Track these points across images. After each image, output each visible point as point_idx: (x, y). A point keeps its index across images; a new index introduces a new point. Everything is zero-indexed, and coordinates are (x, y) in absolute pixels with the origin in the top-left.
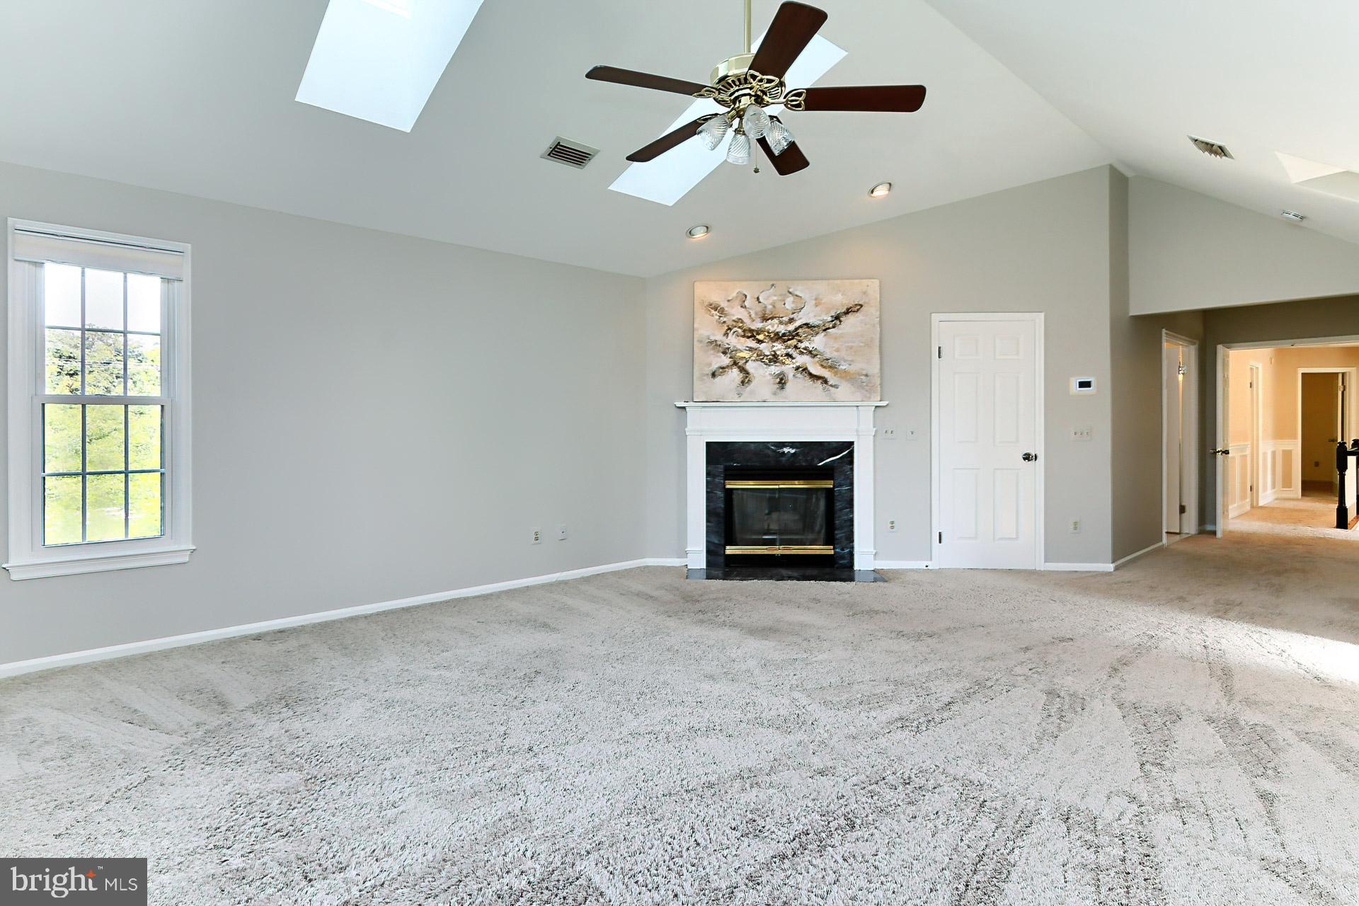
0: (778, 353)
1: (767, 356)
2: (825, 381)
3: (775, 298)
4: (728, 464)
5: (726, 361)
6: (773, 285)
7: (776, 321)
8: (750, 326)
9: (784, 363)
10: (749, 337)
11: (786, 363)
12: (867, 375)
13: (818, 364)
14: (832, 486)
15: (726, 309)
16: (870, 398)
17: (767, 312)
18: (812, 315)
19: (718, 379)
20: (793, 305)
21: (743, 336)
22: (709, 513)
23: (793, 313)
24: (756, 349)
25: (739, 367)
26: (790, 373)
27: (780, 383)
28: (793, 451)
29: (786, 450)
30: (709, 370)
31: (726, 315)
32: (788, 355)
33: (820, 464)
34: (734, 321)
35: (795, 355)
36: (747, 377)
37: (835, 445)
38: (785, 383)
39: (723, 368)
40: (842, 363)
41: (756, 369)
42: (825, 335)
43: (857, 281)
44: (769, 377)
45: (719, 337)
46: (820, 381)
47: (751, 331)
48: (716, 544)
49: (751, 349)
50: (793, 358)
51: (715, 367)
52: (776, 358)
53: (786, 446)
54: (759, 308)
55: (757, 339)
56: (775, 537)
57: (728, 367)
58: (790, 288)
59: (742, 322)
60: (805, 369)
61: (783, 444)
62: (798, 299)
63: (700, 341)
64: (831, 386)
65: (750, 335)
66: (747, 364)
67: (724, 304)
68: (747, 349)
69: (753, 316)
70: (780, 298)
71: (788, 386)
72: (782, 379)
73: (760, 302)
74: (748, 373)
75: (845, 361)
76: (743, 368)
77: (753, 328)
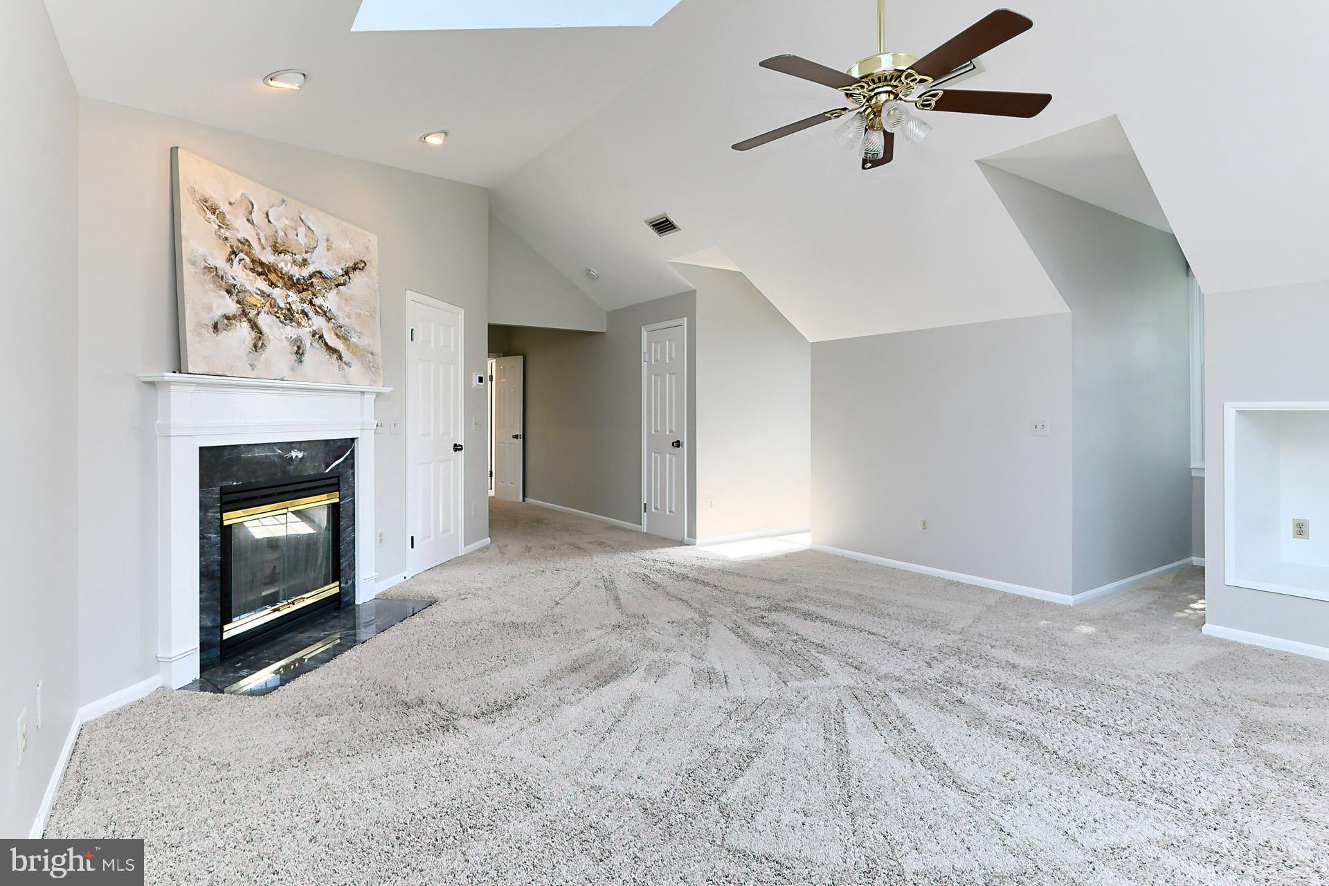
0: (294, 307)
1: (282, 309)
2: (340, 358)
3: (287, 222)
4: (225, 484)
5: (231, 307)
6: (283, 201)
7: (288, 257)
8: (260, 257)
9: (299, 324)
10: (260, 274)
11: (303, 324)
12: (372, 354)
13: (332, 332)
14: (337, 500)
15: (228, 217)
16: (375, 383)
17: (279, 241)
18: (324, 261)
19: (223, 335)
20: (306, 241)
21: (252, 270)
22: (203, 575)
23: (306, 252)
24: (269, 296)
25: (250, 321)
26: (307, 340)
27: (297, 353)
28: (300, 455)
29: (294, 454)
30: (209, 319)
31: (228, 227)
32: (304, 313)
33: (327, 471)
34: (239, 241)
35: (311, 314)
36: (260, 338)
37: (339, 444)
38: (303, 354)
39: (228, 318)
40: (354, 335)
41: (271, 327)
42: (337, 293)
43: (360, 230)
44: (286, 343)
45: (220, 262)
46: (335, 356)
47: (262, 264)
48: (209, 628)
49: (263, 294)
50: (309, 319)
51: (217, 314)
52: (292, 315)
53: (293, 449)
54: (269, 230)
55: (269, 280)
56: (276, 589)
57: (234, 317)
58: (301, 214)
59: (250, 245)
60: (321, 337)
61: (290, 446)
62: (309, 233)
63: (194, 263)
64: (345, 363)
65: (260, 270)
66: (260, 317)
67: (224, 207)
68: (259, 292)
69: (263, 240)
70: (292, 224)
71: (306, 358)
72: (299, 348)
73: (269, 221)
74: (261, 333)
75: (356, 332)
76: (255, 323)
77: (264, 260)
